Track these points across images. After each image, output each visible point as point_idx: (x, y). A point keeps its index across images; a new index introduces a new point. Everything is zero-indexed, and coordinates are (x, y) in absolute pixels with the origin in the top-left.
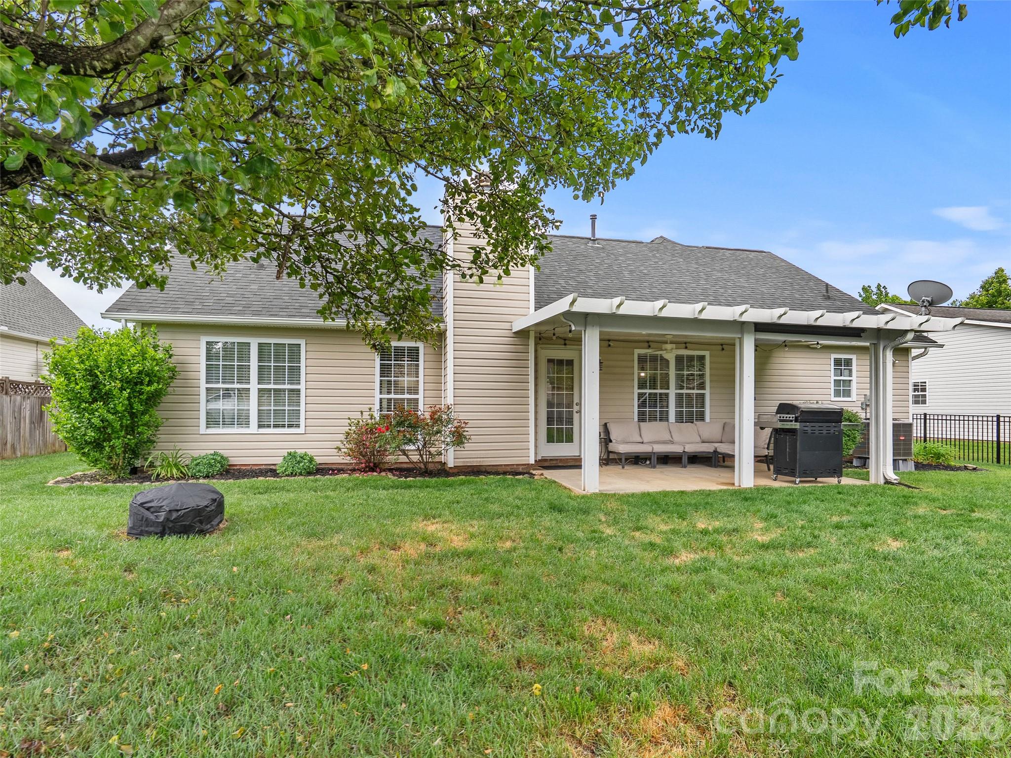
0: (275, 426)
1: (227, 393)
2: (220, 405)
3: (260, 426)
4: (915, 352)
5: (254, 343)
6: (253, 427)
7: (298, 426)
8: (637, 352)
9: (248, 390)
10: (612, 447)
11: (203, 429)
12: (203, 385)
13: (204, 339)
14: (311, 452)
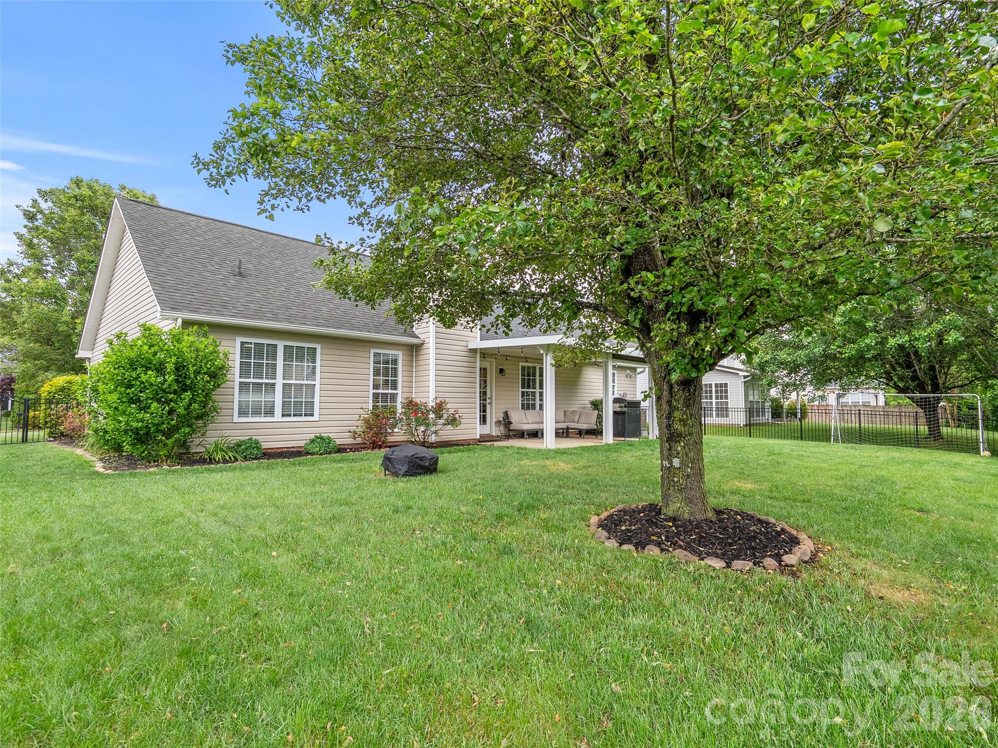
0: (295, 415)
1: (258, 387)
2: (252, 398)
3: (283, 415)
4: (639, 370)
5: (281, 345)
6: (278, 416)
7: (312, 415)
8: (521, 364)
9: (274, 384)
10: (512, 427)
11: (236, 419)
12: (238, 380)
13: (239, 340)
14: (331, 436)
